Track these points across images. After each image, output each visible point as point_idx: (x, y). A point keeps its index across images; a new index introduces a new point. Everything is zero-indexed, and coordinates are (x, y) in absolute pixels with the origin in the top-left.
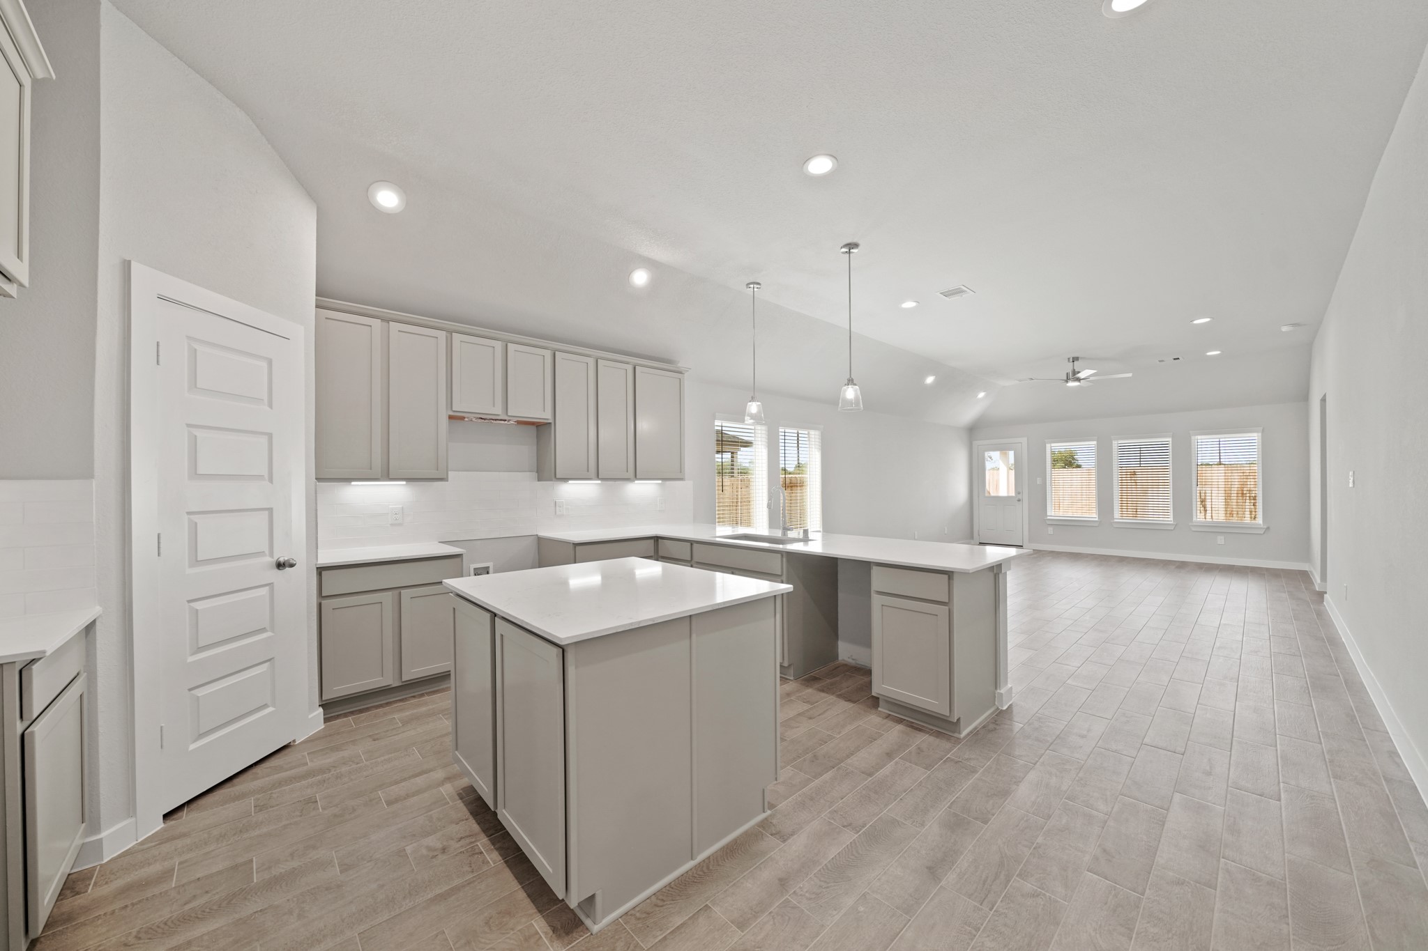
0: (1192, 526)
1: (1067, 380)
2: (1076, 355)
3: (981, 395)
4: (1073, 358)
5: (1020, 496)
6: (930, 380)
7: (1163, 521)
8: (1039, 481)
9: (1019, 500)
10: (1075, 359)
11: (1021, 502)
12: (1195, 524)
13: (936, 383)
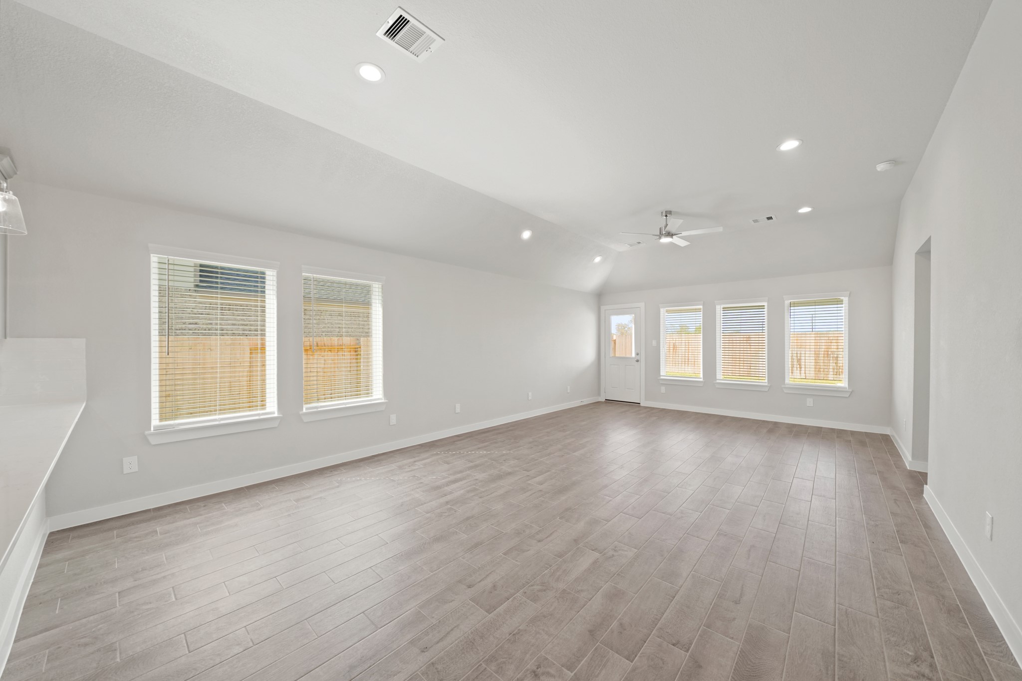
0: (785, 388)
1: (661, 235)
2: (668, 209)
3: (598, 259)
4: (666, 212)
5: (638, 357)
6: (526, 235)
7: (759, 382)
8: (654, 343)
9: (637, 361)
10: (667, 213)
11: (639, 362)
12: (787, 386)
13: (533, 237)
